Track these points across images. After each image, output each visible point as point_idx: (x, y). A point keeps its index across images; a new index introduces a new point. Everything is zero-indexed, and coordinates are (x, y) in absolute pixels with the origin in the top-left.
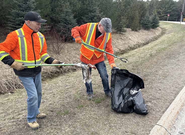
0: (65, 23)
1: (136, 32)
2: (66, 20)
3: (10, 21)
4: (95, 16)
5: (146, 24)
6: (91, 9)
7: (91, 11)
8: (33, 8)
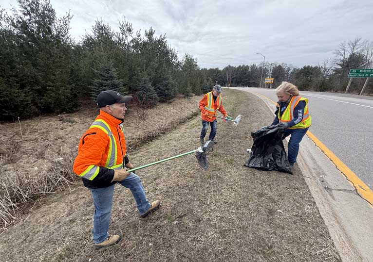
0: (144, 91)
1: (199, 96)
2: (145, 88)
3: (94, 91)
4: (168, 83)
5: (205, 90)
6: (165, 77)
7: (165, 79)
8: (115, 77)
